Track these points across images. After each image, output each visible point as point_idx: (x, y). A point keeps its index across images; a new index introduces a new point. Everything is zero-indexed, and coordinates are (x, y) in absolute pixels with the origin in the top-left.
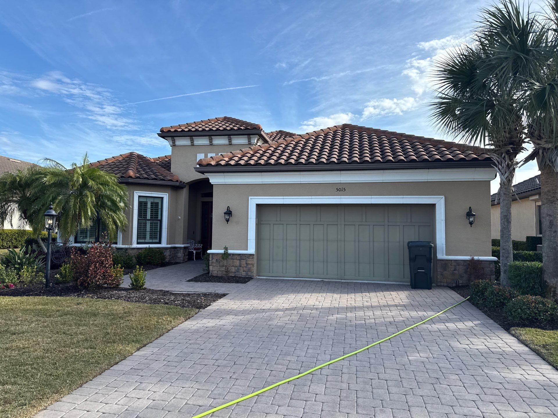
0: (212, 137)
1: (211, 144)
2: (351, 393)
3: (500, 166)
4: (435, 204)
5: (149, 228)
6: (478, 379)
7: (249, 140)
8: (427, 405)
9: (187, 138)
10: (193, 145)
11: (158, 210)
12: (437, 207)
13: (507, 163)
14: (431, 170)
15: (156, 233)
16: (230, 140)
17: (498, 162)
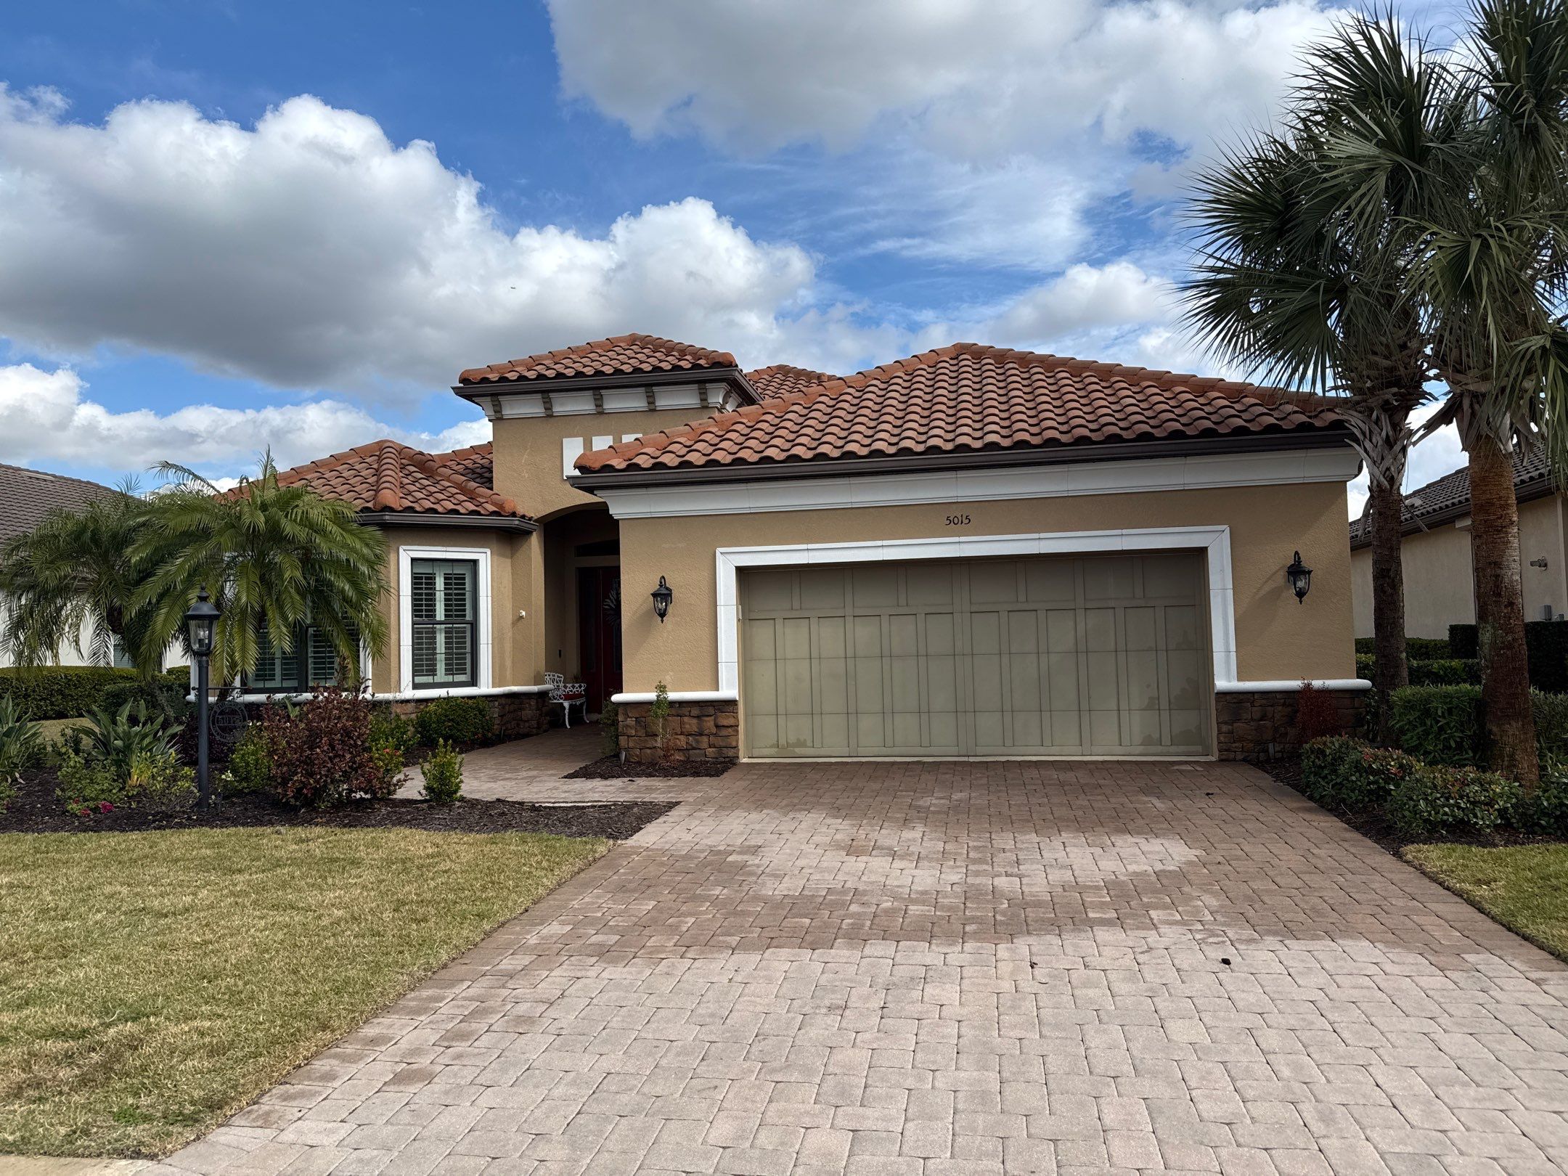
0: (603, 392)
1: (601, 412)
2: (1024, 999)
3: (1368, 444)
4: (1206, 548)
5: (443, 645)
6: (1320, 957)
7: (703, 397)
8: (1203, 1015)
9: (534, 396)
10: (550, 415)
11: (464, 594)
12: (1211, 554)
13: (1384, 433)
14: (1190, 460)
15: (462, 657)
16: (651, 400)
17: (1364, 434)
